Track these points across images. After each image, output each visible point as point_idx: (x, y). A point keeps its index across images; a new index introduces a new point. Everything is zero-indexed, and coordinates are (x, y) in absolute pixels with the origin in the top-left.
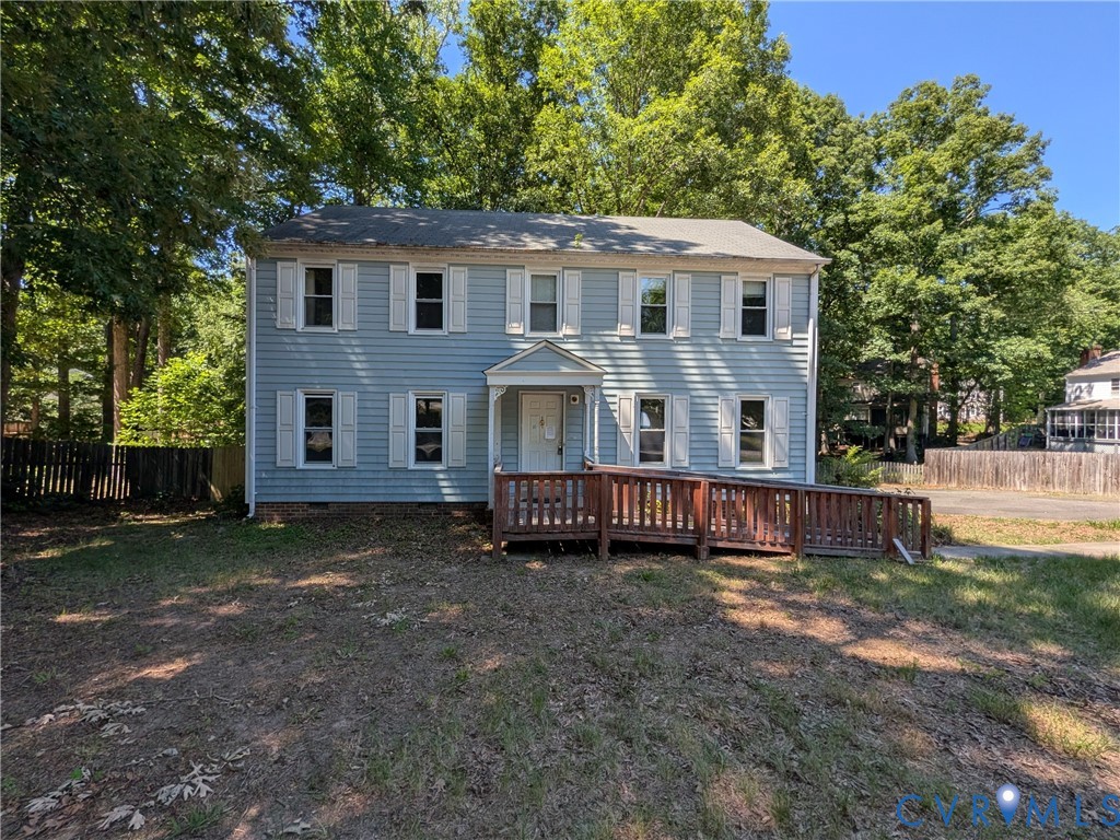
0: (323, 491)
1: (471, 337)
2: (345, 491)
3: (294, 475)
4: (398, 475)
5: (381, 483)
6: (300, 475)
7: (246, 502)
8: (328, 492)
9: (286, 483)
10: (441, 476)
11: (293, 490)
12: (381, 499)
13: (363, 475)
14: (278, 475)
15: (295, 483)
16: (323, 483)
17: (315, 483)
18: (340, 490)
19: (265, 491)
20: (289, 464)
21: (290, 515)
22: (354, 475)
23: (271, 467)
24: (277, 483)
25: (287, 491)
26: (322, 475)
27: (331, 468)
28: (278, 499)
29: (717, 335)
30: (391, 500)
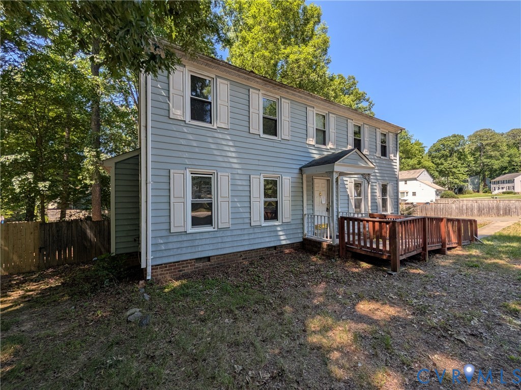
0: (207, 248)
1: (290, 143)
2: (223, 245)
3: (185, 238)
4: (257, 230)
5: (246, 237)
6: (189, 237)
7: (143, 266)
8: (211, 248)
9: (179, 245)
10: (279, 229)
11: (184, 251)
12: (246, 248)
13: (235, 233)
14: (171, 239)
15: (185, 244)
16: (208, 242)
17: (200, 242)
18: (220, 246)
19: (158, 255)
20: (182, 230)
21: (181, 271)
22: (229, 233)
23: (165, 233)
24: (170, 246)
25: (179, 251)
26: (207, 236)
27: (212, 229)
28: (172, 260)
29: (375, 155)
30: (252, 248)
